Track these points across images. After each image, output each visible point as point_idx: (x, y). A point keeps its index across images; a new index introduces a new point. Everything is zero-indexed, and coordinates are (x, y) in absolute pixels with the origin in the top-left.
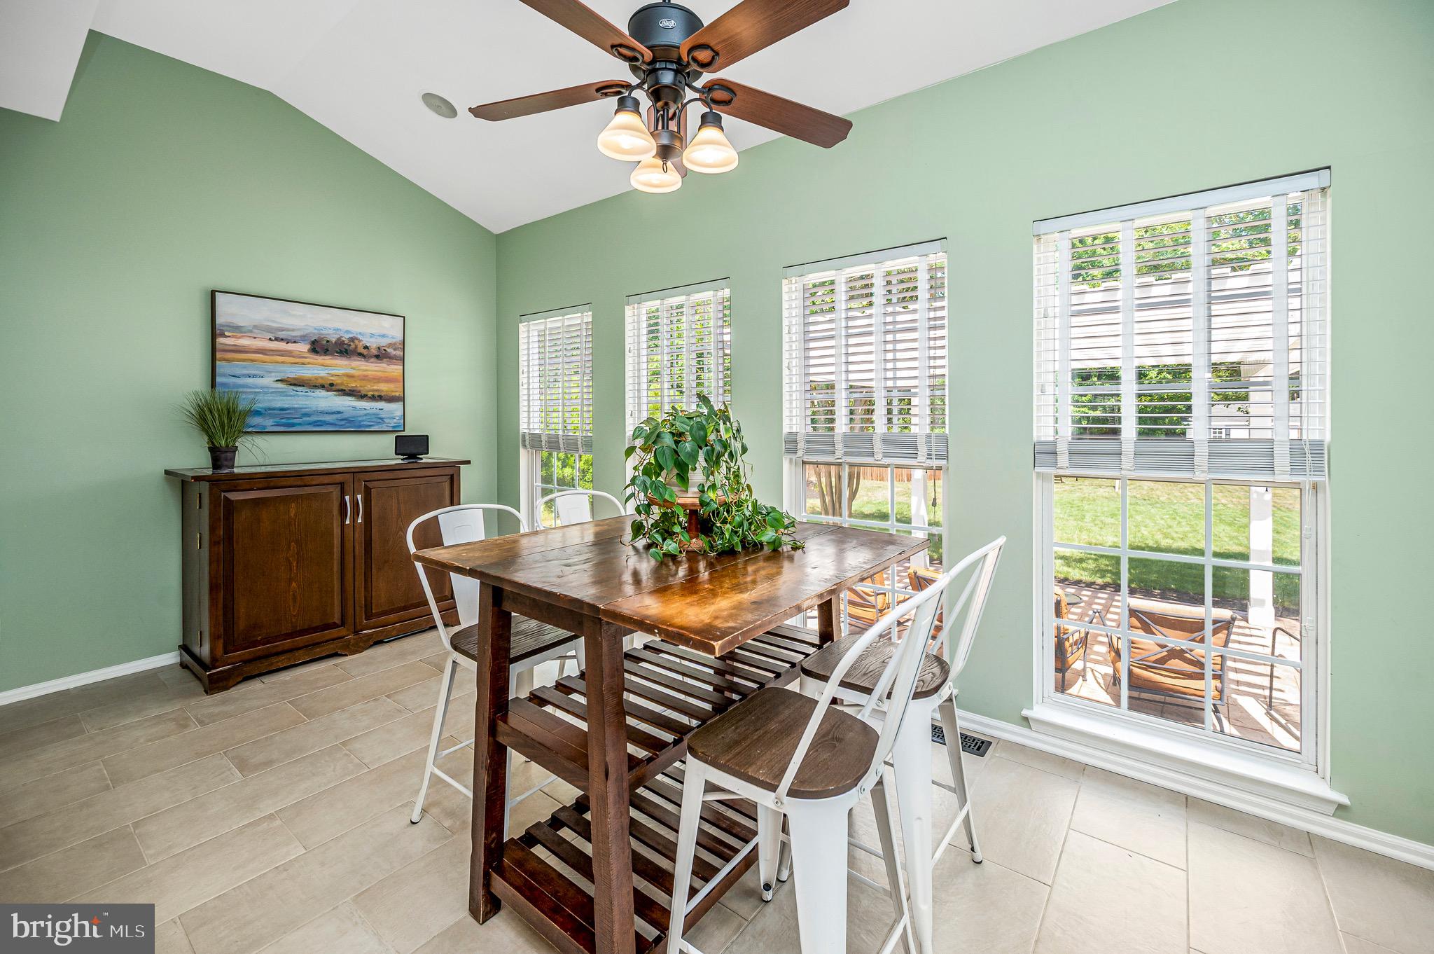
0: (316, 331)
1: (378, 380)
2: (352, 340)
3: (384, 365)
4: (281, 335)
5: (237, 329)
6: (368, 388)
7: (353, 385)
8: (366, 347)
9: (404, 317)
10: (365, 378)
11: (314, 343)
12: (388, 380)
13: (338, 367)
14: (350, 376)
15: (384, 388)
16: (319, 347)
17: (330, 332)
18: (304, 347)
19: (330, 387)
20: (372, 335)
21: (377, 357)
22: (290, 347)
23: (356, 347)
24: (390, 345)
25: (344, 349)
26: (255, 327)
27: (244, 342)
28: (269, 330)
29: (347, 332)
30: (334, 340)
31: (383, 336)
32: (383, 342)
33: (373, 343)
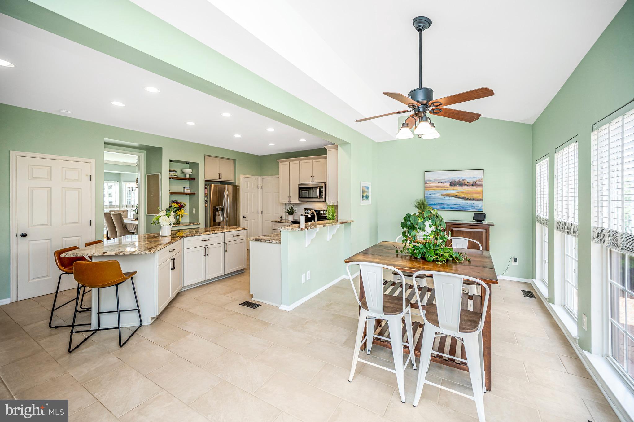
0: (451, 179)
1: (473, 193)
2: (463, 180)
3: (475, 188)
4: (441, 181)
5: (430, 181)
6: (469, 196)
7: (463, 195)
8: (468, 182)
9: (483, 170)
10: (468, 193)
11: (451, 183)
12: (476, 193)
13: (458, 190)
14: (462, 192)
15: (475, 196)
16: (452, 184)
17: (456, 179)
18: (448, 184)
19: (456, 196)
20: (470, 178)
21: (472, 185)
22: (444, 185)
23: (465, 183)
24: (477, 181)
25: (460, 184)
26: (435, 180)
27: (432, 185)
28: (438, 180)
29: (462, 178)
30: (457, 181)
31: (475, 178)
32: (475, 180)
33: (471, 181)
